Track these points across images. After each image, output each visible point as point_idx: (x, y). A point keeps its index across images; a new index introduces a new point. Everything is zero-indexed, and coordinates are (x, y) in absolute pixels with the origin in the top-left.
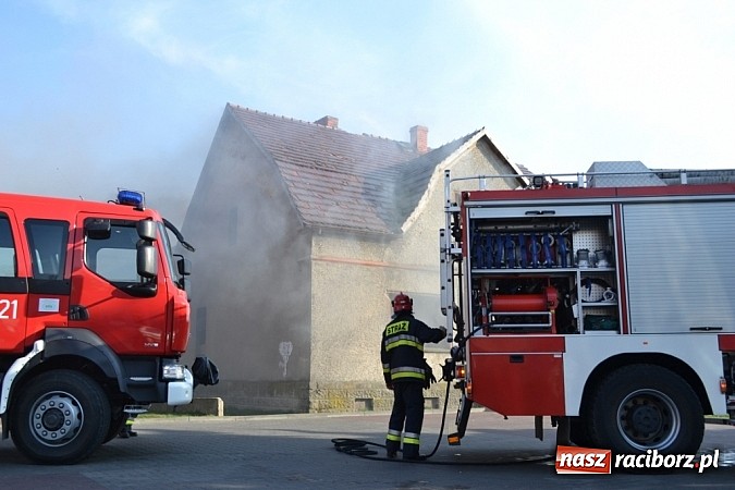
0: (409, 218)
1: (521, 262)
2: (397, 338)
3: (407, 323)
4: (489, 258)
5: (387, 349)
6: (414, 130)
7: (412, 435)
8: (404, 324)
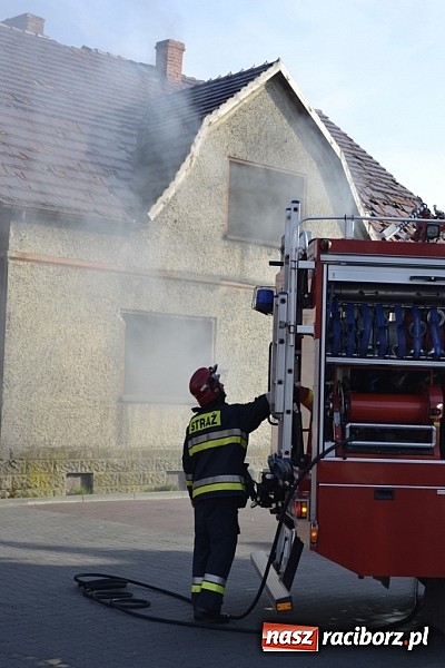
0: (161, 199)
1: (396, 350)
2: (204, 437)
3: (218, 413)
4: (351, 340)
5: (191, 452)
6: (163, 47)
7: (216, 578)
8: (216, 417)
